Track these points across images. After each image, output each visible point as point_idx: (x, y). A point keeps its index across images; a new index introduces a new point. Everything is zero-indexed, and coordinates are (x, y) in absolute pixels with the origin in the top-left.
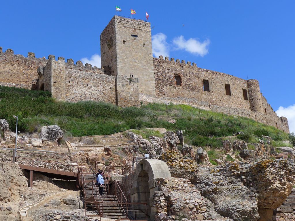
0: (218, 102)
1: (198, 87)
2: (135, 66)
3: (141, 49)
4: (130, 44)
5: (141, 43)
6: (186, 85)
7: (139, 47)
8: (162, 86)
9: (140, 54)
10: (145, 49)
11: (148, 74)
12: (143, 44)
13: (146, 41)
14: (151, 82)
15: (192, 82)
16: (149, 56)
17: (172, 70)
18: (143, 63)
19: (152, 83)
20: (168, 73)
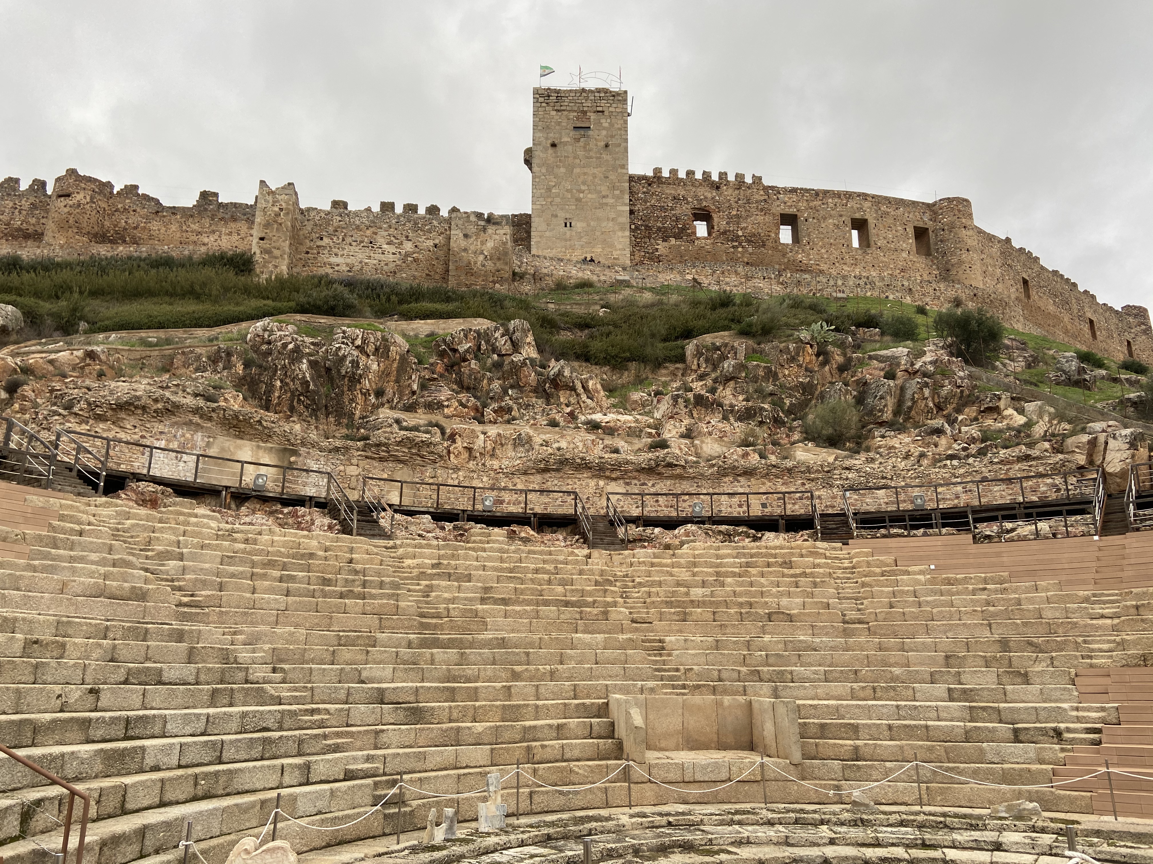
0: (824, 267)
1: (762, 235)
2: (579, 200)
3: (597, 158)
4: (570, 148)
5: (599, 143)
6: (724, 233)
7: (591, 154)
8: (652, 241)
9: (595, 171)
10: (609, 157)
11: (612, 215)
12: (603, 144)
13: (612, 137)
14: (620, 234)
15: (744, 225)
16: (619, 170)
17: (685, 199)
18: (601, 192)
19: (622, 237)
20: (672, 209)
